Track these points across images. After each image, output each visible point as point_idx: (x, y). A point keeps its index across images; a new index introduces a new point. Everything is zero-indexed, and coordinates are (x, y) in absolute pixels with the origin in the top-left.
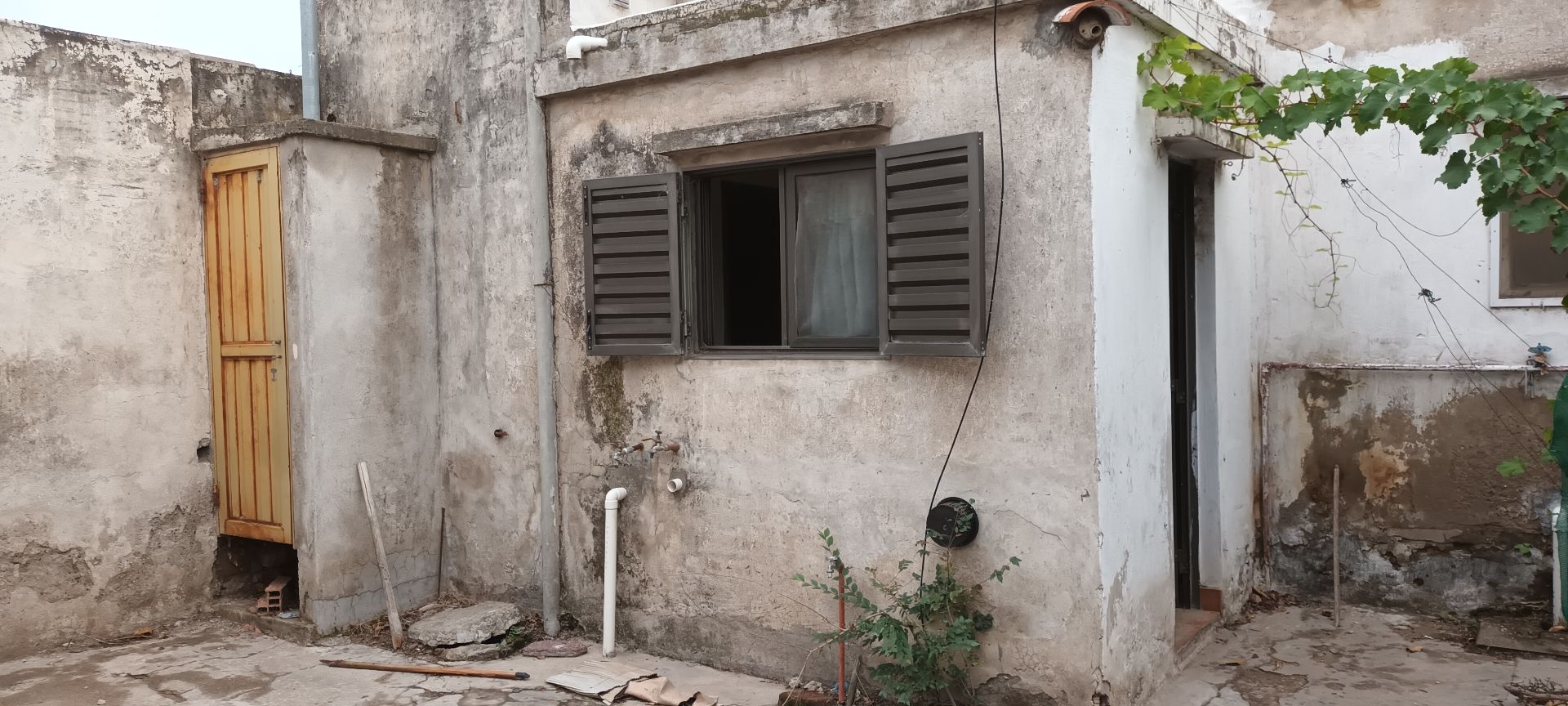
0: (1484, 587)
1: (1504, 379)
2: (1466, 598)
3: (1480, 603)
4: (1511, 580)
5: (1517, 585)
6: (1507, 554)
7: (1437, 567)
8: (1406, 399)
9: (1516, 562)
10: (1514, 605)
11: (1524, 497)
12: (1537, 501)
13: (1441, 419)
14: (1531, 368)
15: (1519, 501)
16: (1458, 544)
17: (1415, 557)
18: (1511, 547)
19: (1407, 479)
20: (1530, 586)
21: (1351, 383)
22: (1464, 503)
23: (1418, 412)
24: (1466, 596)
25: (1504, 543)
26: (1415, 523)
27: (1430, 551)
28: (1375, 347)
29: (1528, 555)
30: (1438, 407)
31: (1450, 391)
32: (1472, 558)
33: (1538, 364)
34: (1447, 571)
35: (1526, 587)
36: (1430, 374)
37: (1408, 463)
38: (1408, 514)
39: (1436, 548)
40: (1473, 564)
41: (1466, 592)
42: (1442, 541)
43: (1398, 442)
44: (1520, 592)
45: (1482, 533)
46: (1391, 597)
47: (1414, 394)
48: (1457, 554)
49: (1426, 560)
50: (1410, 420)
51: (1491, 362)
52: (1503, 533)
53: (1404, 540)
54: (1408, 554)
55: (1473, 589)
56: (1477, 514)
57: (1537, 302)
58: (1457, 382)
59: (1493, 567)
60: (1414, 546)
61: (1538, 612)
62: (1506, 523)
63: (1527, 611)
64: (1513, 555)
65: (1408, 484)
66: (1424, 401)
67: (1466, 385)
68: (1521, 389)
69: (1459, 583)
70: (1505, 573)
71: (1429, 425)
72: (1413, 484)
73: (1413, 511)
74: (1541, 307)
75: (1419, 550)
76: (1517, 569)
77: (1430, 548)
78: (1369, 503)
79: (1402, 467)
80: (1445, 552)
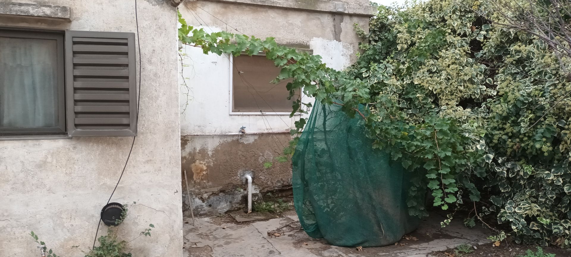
0: (228, 203)
1: (233, 137)
2: (223, 208)
3: (227, 209)
4: (235, 200)
5: (237, 201)
6: (235, 192)
7: (215, 199)
8: (206, 145)
9: (237, 194)
10: (236, 207)
11: (238, 174)
12: (242, 175)
13: (216, 151)
14: (241, 134)
15: (237, 175)
16: (222, 191)
17: (209, 198)
18: (236, 190)
19: (206, 172)
20: (240, 201)
21: (189, 141)
22: (223, 178)
23: (210, 149)
24: (223, 207)
25: (234, 189)
26: (209, 186)
27: (213, 195)
28: (197, 128)
29: (240, 191)
30: (215, 147)
31: (219, 142)
32: (225, 195)
33: (243, 132)
34: (218, 200)
35: (239, 201)
36: (213, 137)
37: (207, 166)
38: (207, 183)
39: (215, 194)
40: (225, 197)
41: (223, 206)
42: (217, 191)
43: (204, 160)
44: (238, 203)
45: (228, 186)
46: (202, 212)
47: (208, 144)
48: (221, 194)
49: (212, 198)
50: (207, 152)
51: (230, 132)
52: (233, 186)
53: (206, 192)
54: (207, 197)
55: (225, 205)
56: (226, 181)
57: (241, 113)
58: (220, 139)
59: (231, 197)
60: (209, 194)
61: (242, 208)
62: (235, 183)
63: (240, 209)
64: (236, 192)
65: (207, 174)
66: (211, 145)
67: (223, 140)
68: (237, 140)
69: (222, 203)
70: (234, 198)
71: (213, 153)
72: (208, 173)
73: (208, 182)
74: (243, 115)
75: (210, 195)
76: (237, 196)
77: (214, 194)
78: (195, 182)
79: (205, 168)
80: (217, 194)
